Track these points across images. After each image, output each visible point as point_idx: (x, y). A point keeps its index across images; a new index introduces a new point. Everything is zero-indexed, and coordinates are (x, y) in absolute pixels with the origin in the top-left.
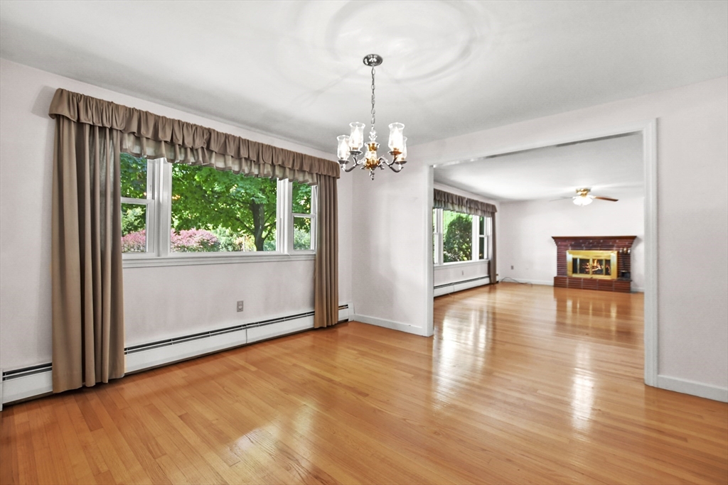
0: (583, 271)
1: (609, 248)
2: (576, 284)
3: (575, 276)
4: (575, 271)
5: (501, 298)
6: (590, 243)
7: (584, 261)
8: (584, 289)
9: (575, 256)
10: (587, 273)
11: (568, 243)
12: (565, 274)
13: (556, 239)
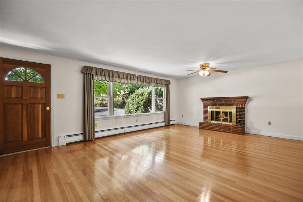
0: (217, 119)
1: (231, 104)
2: (211, 128)
3: (212, 122)
4: (212, 119)
5: (172, 131)
6: (220, 102)
7: (218, 113)
8: (215, 131)
9: (213, 110)
10: (219, 120)
11: (209, 102)
12: (207, 120)
13: (203, 100)
